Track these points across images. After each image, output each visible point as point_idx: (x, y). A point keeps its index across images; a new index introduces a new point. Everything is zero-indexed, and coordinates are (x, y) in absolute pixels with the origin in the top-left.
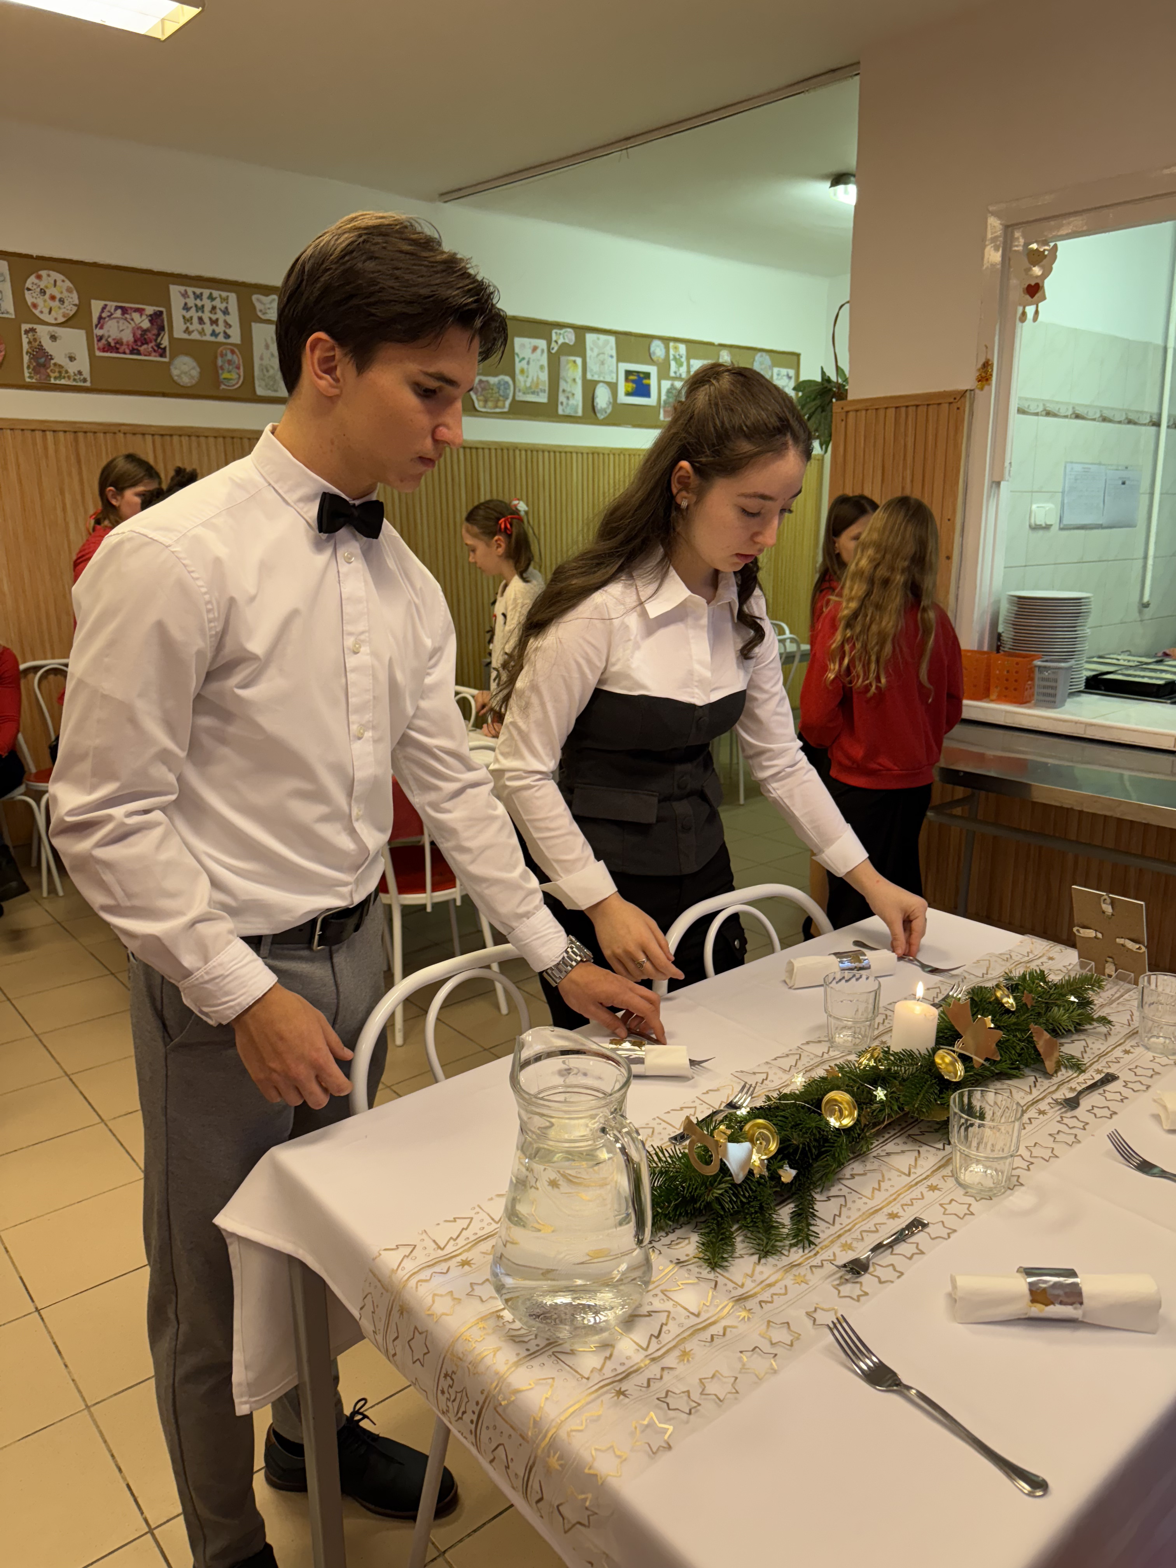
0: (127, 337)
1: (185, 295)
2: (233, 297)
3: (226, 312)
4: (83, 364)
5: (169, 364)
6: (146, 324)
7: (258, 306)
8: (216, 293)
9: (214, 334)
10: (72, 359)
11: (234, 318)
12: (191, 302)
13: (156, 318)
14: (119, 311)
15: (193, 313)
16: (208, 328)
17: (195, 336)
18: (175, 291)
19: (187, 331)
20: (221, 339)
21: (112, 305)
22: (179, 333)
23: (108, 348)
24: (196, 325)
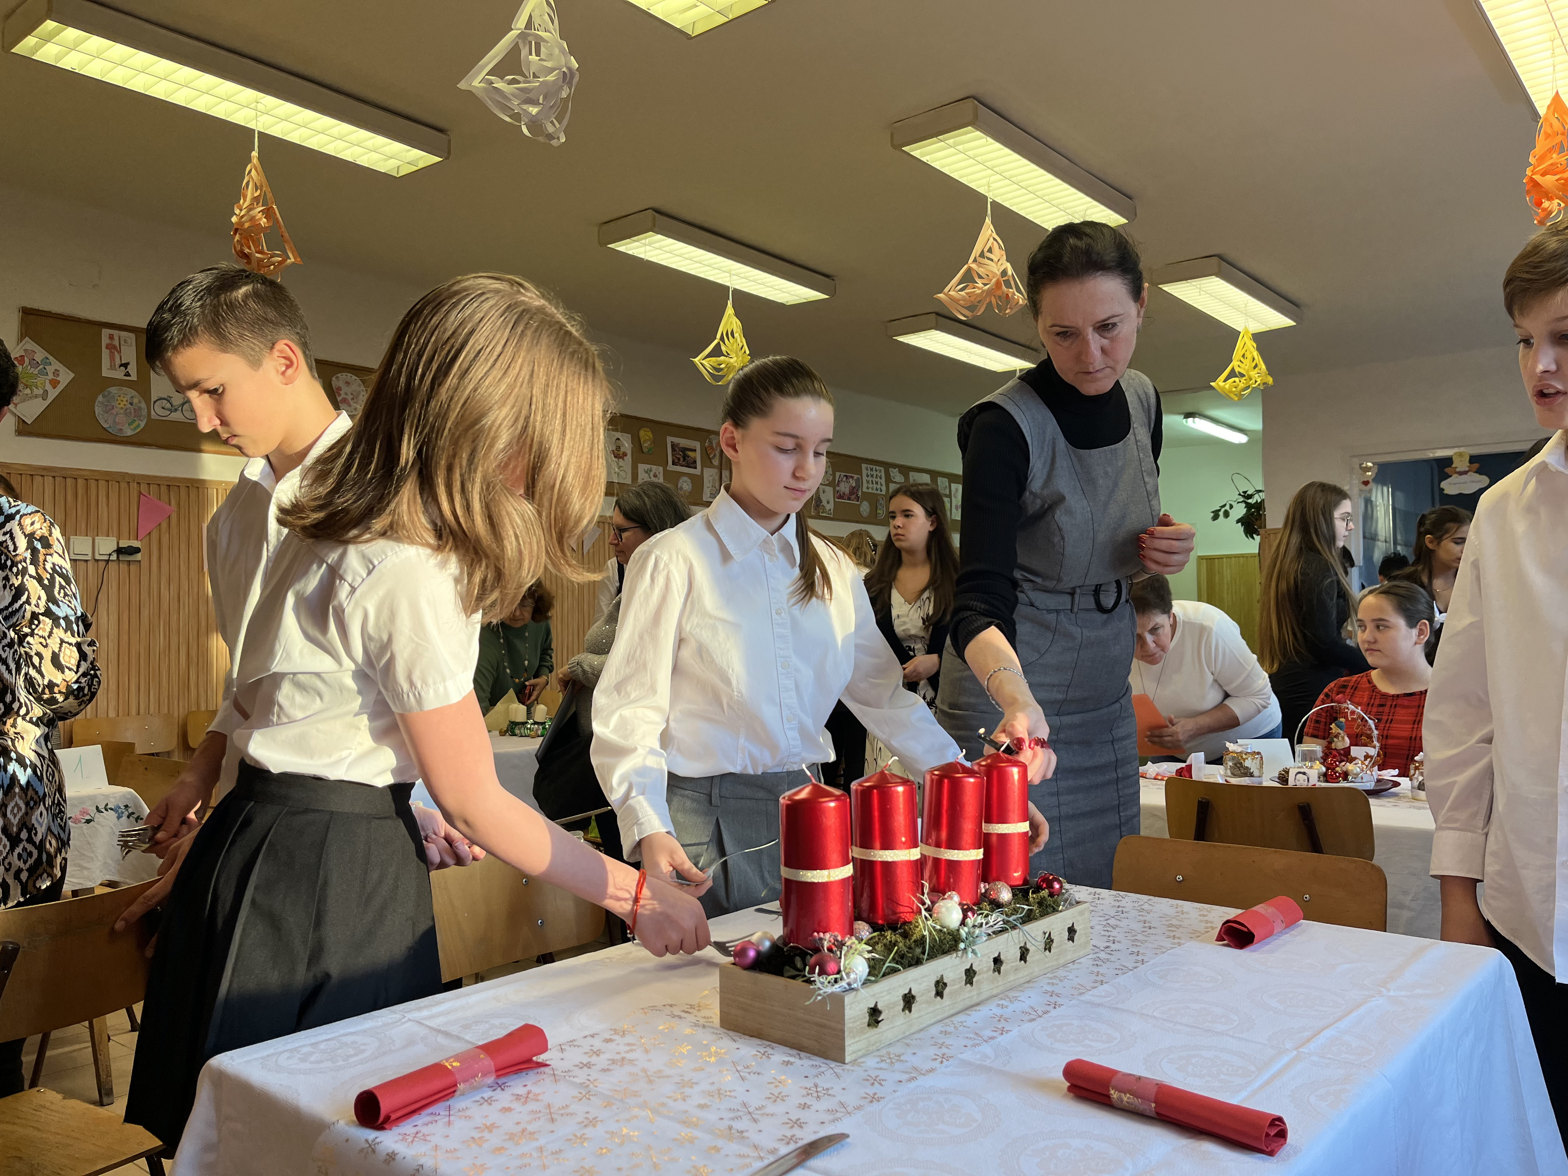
0: (847, 491)
1: (867, 469)
2: (882, 469)
3: (881, 478)
4: (830, 507)
5: (859, 505)
6: (854, 485)
7: (892, 474)
8: (878, 468)
9: (877, 490)
10: (828, 502)
11: (883, 481)
12: (869, 472)
13: (857, 480)
14: (844, 479)
15: (870, 479)
16: (875, 486)
17: (870, 491)
18: (864, 466)
19: (868, 488)
20: (879, 492)
21: (843, 474)
22: (865, 490)
23: (840, 497)
24: (870, 485)
